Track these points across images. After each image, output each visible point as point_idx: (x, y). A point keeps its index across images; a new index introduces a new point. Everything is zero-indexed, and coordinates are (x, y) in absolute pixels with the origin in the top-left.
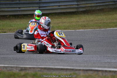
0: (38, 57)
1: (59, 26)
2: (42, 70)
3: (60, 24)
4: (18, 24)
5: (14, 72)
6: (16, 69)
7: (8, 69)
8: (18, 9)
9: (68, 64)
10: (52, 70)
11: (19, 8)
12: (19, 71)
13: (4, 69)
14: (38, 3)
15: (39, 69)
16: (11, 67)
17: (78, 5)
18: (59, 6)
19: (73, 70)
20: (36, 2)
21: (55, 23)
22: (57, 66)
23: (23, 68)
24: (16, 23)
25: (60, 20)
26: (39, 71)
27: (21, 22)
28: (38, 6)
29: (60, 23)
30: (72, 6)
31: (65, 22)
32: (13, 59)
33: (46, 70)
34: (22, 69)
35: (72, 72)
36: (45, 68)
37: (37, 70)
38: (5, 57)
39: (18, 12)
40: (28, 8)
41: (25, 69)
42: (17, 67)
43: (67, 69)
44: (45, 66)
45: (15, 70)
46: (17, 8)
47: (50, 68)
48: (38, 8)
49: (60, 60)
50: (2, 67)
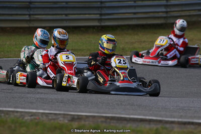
0: (99, 100)
1: (134, 48)
2: (108, 120)
5: (60, 122)
6: (64, 117)
7: (50, 118)
8: (64, 17)
9: (151, 112)
10: (125, 122)
11: (66, 15)
12: (69, 121)
13: (42, 117)
14: (98, 8)
15: (103, 120)
16: (55, 114)
17: (167, 12)
18: (135, 13)
19: (160, 121)
20: (96, 6)
21: (127, 43)
22: (132, 114)
23: (76, 117)
25: (136, 37)
26: (102, 122)
28: (99, 12)
30: (156, 15)
31: (144, 42)
32: (57, 102)
33: (115, 121)
34: (74, 119)
35: (159, 126)
36: (112, 118)
37: (100, 120)
39: (65, 22)
40: (82, 16)
41: (79, 118)
42: (64, 114)
43: (150, 121)
44: (112, 114)
45: (61, 119)
46: (62, 14)
47: (121, 118)
48: (98, 17)
49: (137, 106)
50: (40, 114)
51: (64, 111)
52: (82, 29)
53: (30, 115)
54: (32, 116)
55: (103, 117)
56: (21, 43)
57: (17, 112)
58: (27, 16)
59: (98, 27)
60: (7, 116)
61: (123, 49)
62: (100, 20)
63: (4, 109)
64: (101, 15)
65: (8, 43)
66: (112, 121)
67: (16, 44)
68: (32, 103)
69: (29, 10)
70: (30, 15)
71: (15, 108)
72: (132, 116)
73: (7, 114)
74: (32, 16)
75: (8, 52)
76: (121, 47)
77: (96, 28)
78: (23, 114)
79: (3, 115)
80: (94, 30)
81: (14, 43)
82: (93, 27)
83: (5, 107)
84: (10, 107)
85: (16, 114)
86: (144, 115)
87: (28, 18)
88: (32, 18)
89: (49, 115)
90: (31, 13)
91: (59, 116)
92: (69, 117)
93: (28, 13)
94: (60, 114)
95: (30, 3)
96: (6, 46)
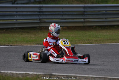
4: (105, 35)
8: (104, 20)
11: (106, 18)
13: (92, 79)
23: (112, 79)
24: (102, 34)
27: (108, 33)
32: (101, 71)
39: (105, 23)
40: (115, 19)
50: (90, 78)
51: (105, 76)
52: (115, 27)
53: (84, 78)
56: (79, 35)
57: (77, 76)
58: (83, 19)
65: (71, 36)
67: (76, 36)
68: (85, 71)
70: (84, 19)
71: (76, 74)
78: (80, 77)
81: (75, 35)
83: (70, 74)
84: (72, 74)
87: (83, 21)
88: (85, 21)
89: (96, 78)
90: (85, 17)
93: (83, 18)
94: (102, 78)
95: (84, 11)
96: (70, 37)
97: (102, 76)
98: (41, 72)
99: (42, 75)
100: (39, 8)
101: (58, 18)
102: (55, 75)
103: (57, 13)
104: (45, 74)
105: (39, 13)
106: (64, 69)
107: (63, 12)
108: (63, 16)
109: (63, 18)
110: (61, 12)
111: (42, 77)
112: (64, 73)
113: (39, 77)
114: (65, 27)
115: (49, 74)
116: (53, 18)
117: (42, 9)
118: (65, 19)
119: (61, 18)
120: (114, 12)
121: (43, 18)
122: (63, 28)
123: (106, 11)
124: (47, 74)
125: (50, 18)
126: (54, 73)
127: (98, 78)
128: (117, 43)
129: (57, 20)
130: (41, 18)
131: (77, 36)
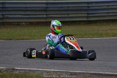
0: (87, 63)
1: (108, 33)
2: (92, 75)
3: (109, 32)
4: (67, 30)
6: (66, 74)
7: (58, 74)
8: (66, 16)
10: (102, 76)
11: (68, 14)
13: (54, 73)
14: (86, 10)
15: (89, 75)
16: (61, 72)
18: (108, 13)
20: (85, 9)
21: (103, 30)
22: (106, 72)
23: (73, 73)
24: (64, 29)
25: (108, 27)
26: (88, 76)
27: (69, 29)
28: (87, 13)
29: (108, 30)
31: (113, 29)
32: (62, 65)
33: (96, 76)
36: (95, 74)
37: (87, 75)
38: (54, 63)
39: (67, 18)
40: (77, 15)
41: (75, 74)
42: (66, 72)
46: (65, 14)
47: (100, 74)
48: (86, 15)
49: (109, 67)
50: (52, 72)
51: (66, 70)
52: (77, 22)
53: (47, 72)
54: (48, 73)
55: (89, 73)
56: (41, 31)
57: (39, 71)
58: (45, 15)
59: (86, 21)
60: (33, 73)
61: (101, 34)
62: (87, 17)
63: (32, 69)
64: (88, 14)
65: (34, 31)
66: (94, 76)
67: (38, 32)
68: (47, 65)
69: (46, 12)
70: (47, 15)
71: (38, 68)
72: (106, 73)
73: (33, 72)
74: (48, 15)
75: (34, 36)
76: (100, 32)
77: (85, 22)
78: (42, 72)
79: (31, 72)
80: (84, 23)
81: (38, 31)
82: (84, 21)
83: (32, 68)
84: (34, 68)
85: (38, 72)
86: (113, 72)
87: (46, 17)
88: (48, 17)
89: (58, 72)
90: (48, 13)
91: (63, 73)
92: (69, 73)
93: (46, 13)
95: (47, 7)
96: (33, 33)
97: (64, 70)
98: (3, 67)
99: (4, 70)
100: (2, 4)
101: (21, 13)
102: (17, 70)
103: (20, 9)
104: (8, 68)
105: (2, 9)
106: (27, 64)
107: (25, 8)
108: (25, 12)
109: (25, 13)
110: (24, 8)
111: (4, 71)
112: (26, 68)
113: (2, 71)
114: (28, 23)
115: (12, 68)
116: (16, 13)
117: (5, 5)
118: (28, 15)
119: (23, 13)
120: (76, 8)
121: (6, 13)
122: (26, 23)
123: (68, 7)
124: (10, 68)
125: (14, 14)
126: (17, 67)
127: (59, 72)
128: (79, 38)
129: (20, 15)
130: (4, 13)
131: (40, 31)
